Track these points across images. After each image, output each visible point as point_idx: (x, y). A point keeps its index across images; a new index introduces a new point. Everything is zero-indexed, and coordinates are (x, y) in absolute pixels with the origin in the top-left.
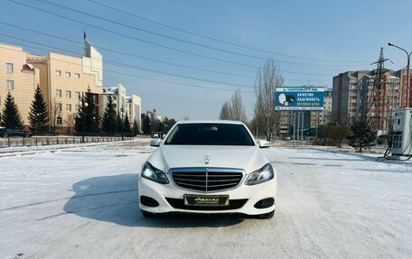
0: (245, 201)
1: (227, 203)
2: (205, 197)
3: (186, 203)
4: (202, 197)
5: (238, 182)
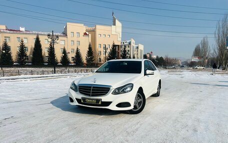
0: (111, 103)
1: (100, 103)
2: (90, 99)
3: (82, 101)
4: (88, 99)
5: (107, 92)
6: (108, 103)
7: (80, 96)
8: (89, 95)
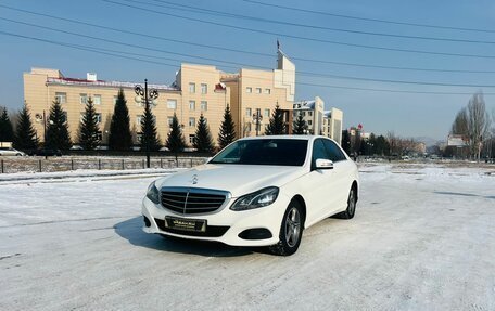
0: (227, 228)
1: (203, 229)
2: (182, 220)
3: (166, 225)
4: (179, 219)
5: (220, 206)
6: (222, 230)
7: (163, 214)
8: (181, 211)
